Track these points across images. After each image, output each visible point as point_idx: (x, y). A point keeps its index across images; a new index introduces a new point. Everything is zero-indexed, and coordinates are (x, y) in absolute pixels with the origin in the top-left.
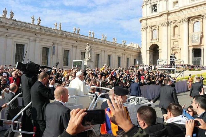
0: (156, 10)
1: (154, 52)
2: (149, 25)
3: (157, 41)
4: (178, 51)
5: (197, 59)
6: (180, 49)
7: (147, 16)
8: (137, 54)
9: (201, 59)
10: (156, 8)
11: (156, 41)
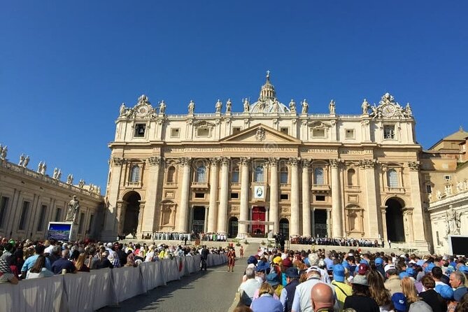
0: (142, 135)
1: (128, 205)
2: (126, 157)
3: (140, 186)
4: (173, 209)
5: (198, 222)
6: (176, 205)
7: (126, 141)
8: (96, 205)
9: (204, 223)
10: (142, 131)
11: (136, 186)
